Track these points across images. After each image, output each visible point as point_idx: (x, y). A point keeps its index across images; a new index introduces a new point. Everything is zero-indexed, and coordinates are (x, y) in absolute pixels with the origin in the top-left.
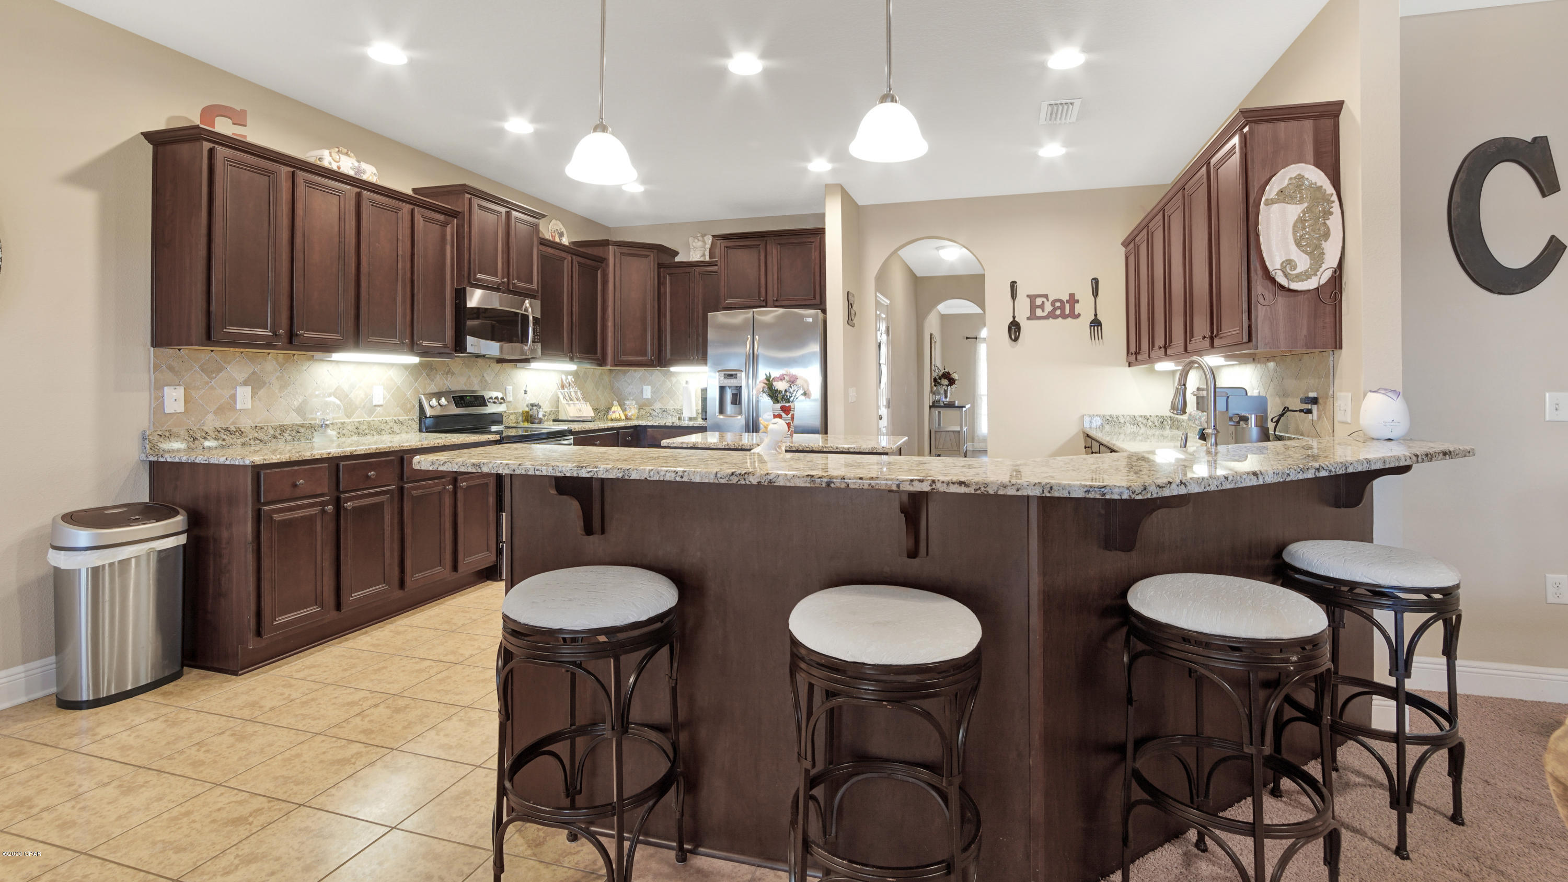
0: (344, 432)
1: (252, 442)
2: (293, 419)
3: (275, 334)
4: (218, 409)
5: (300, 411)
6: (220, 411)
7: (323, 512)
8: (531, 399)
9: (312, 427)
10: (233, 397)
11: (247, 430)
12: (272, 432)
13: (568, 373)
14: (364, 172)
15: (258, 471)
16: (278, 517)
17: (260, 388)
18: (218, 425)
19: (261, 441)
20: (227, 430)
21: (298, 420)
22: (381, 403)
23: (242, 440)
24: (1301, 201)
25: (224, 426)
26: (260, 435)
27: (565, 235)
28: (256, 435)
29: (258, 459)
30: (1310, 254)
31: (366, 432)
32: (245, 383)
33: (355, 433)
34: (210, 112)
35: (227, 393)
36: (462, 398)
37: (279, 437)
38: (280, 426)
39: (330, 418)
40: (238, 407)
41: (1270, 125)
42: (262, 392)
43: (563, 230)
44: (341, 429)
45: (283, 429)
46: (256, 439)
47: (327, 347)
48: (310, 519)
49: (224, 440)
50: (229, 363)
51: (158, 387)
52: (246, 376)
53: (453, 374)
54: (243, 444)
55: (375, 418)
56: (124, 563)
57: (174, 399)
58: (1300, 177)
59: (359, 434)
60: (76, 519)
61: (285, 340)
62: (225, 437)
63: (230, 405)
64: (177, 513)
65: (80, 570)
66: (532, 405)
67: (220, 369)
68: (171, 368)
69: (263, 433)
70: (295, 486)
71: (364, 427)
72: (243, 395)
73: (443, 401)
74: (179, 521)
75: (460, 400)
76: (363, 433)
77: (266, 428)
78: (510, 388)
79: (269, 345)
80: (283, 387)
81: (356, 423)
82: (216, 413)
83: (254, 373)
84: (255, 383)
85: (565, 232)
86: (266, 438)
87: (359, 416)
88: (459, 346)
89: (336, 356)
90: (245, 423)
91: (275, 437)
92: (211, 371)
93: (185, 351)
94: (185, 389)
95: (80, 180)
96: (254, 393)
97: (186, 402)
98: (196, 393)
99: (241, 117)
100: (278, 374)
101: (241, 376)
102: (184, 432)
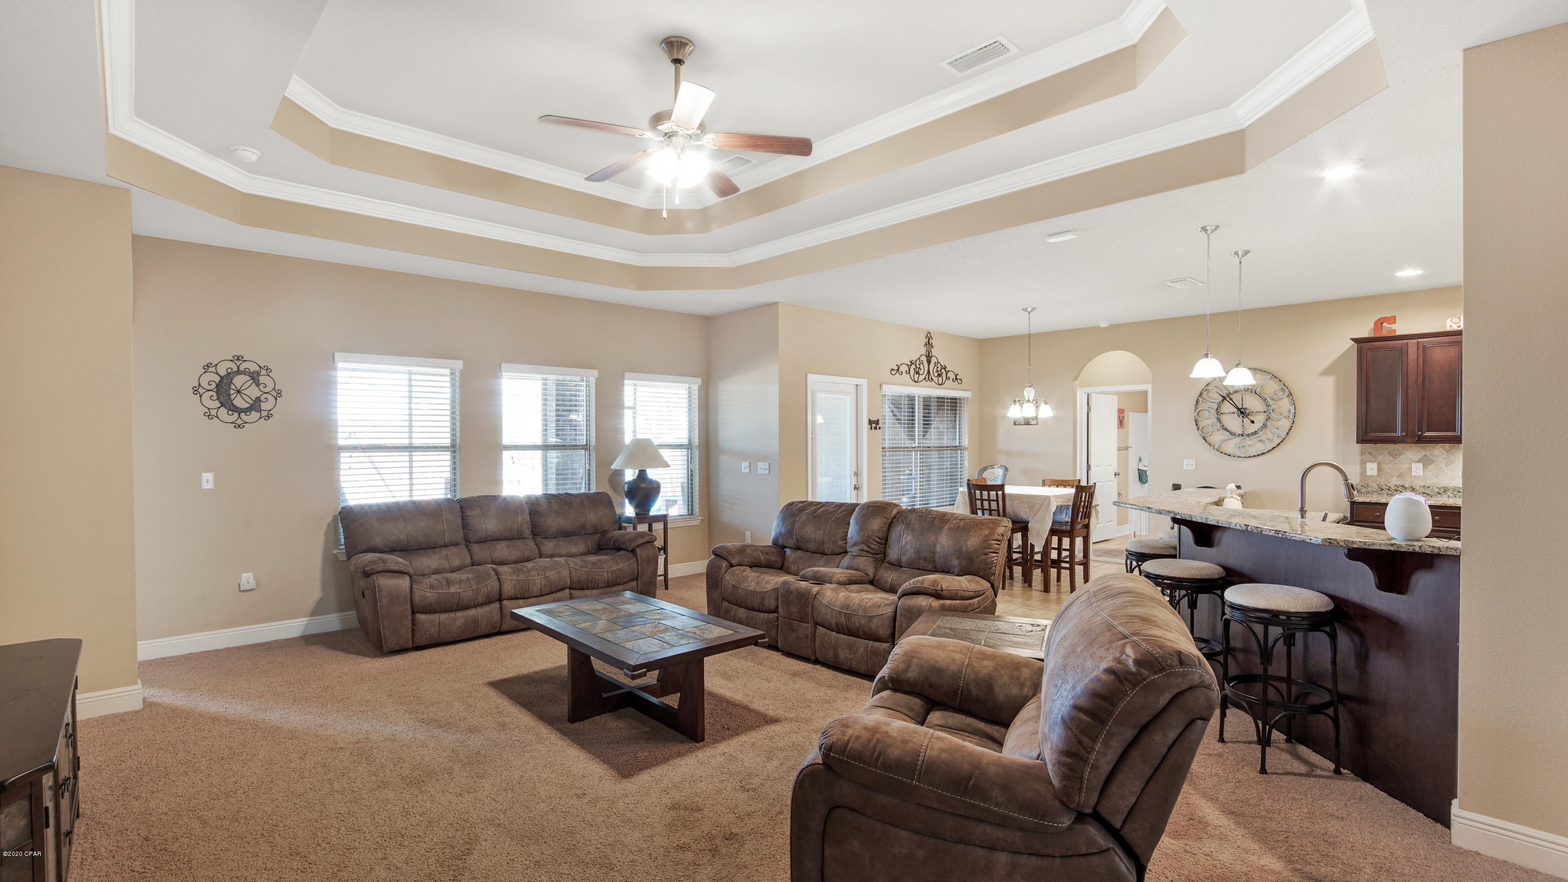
4: (1399, 475)
6: (1401, 476)
10: (1410, 469)
12: (1437, 490)
17: (1430, 464)
18: (1398, 483)
26: (1428, 491)
28: (1424, 491)
32: (1418, 461)
35: (1406, 467)
37: (1442, 494)
40: (1413, 474)
42: (1431, 467)
45: (1445, 489)
49: (1401, 492)
50: (1407, 450)
51: (1363, 463)
52: (1418, 459)
57: (1372, 468)
63: (1407, 474)
67: (1401, 454)
68: (1370, 453)
72: (1417, 468)
77: (1432, 488)
80: (1448, 464)
82: (1397, 476)
83: (1424, 457)
84: (1426, 462)
86: (1432, 493)
90: (1417, 483)
91: (1439, 493)
92: (1397, 455)
93: (1378, 446)
94: (1378, 464)
95: (1327, 372)
96: (1425, 467)
97: (1379, 469)
98: (1386, 467)
99: (1392, 320)
100: (1445, 456)
101: (1416, 458)
102: (1376, 485)
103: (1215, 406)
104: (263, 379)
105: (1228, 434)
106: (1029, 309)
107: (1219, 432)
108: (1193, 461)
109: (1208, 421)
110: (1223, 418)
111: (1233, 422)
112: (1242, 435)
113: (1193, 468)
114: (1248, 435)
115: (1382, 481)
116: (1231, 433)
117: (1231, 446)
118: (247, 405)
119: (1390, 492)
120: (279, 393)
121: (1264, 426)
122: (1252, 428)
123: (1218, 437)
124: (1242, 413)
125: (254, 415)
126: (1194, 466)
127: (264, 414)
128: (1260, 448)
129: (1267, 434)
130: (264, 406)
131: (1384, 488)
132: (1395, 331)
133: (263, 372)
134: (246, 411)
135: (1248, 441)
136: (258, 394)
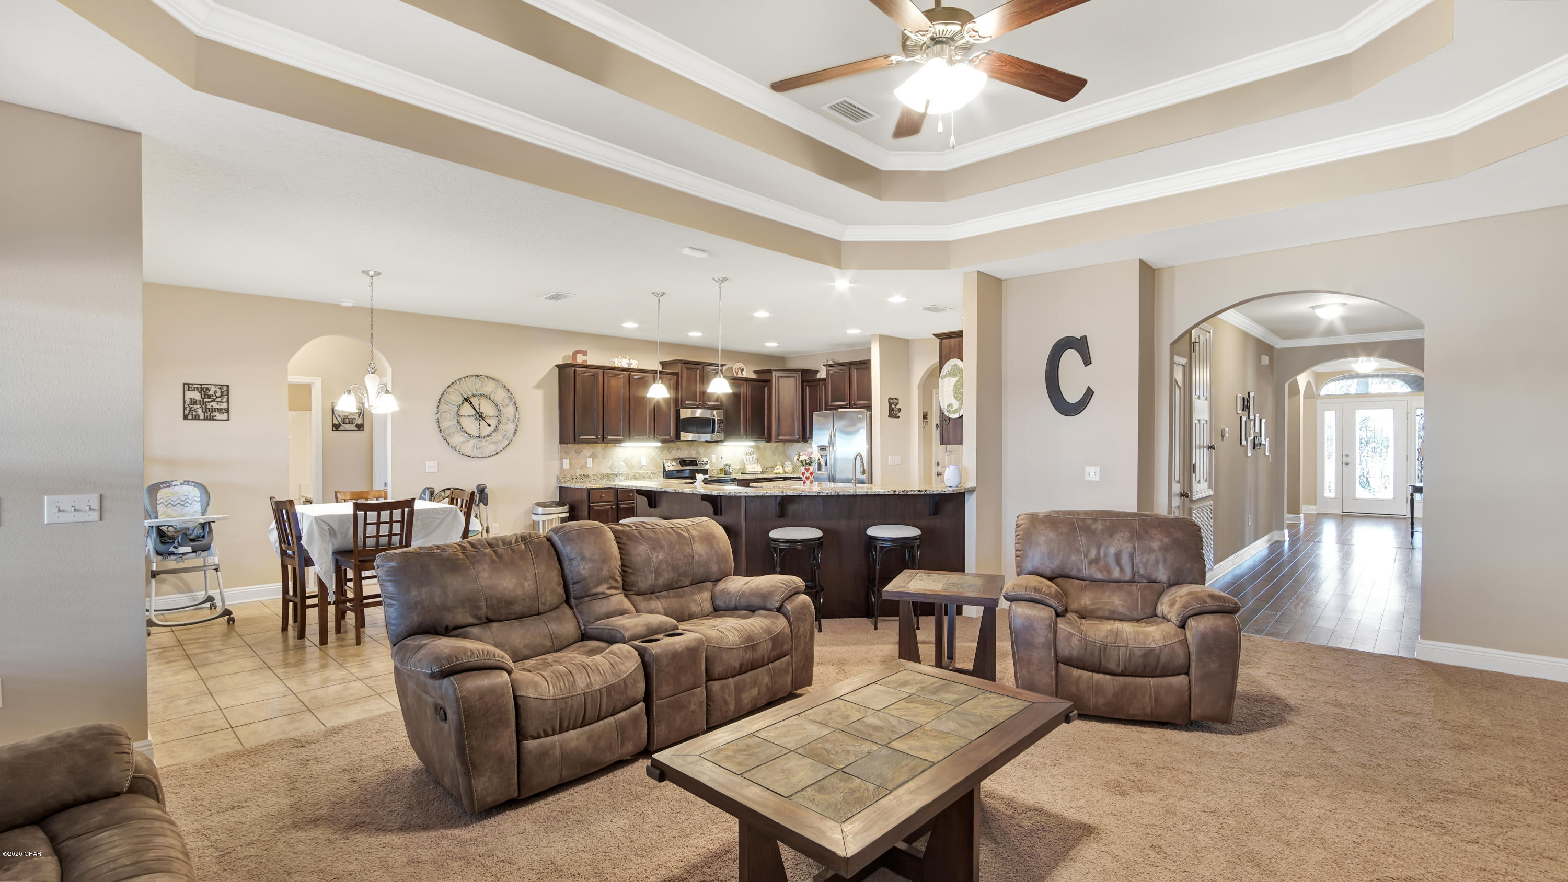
0: (628, 477)
2: (608, 471)
3: (597, 438)
4: (581, 466)
5: (610, 468)
7: (612, 508)
8: (726, 461)
9: (615, 475)
10: (586, 462)
11: (590, 476)
12: (600, 477)
13: (750, 447)
14: (632, 364)
15: (589, 491)
16: (595, 508)
18: (581, 473)
19: (595, 480)
20: (583, 475)
21: (610, 472)
22: (645, 464)
24: (955, 376)
27: (745, 370)
28: (593, 478)
29: (589, 487)
30: (959, 401)
32: (590, 457)
33: (633, 478)
34: (575, 353)
35: (584, 461)
36: (684, 461)
38: (603, 474)
39: (621, 471)
40: (588, 466)
41: (948, 340)
42: (596, 460)
43: (744, 367)
45: (604, 476)
47: (619, 441)
48: (607, 511)
50: (584, 448)
51: (561, 459)
53: (681, 450)
55: (642, 472)
56: (551, 520)
57: (566, 463)
58: (955, 365)
59: (635, 478)
60: (538, 504)
61: (601, 440)
62: (583, 478)
63: (584, 466)
64: (566, 505)
65: (539, 522)
66: (727, 465)
67: (581, 452)
68: (565, 452)
69: (596, 477)
70: (601, 497)
71: (637, 475)
72: (589, 461)
73: (674, 463)
74: (566, 508)
75: (683, 462)
76: (637, 478)
77: (597, 475)
78: (714, 456)
79: (595, 442)
80: (604, 459)
82: (580, 468)
83: (593, 453)
84: (594, 456)
85: (745, 368)
86: (598, 479)
87: (636, 471)
88: (678, 437)
89: (623, 445)
90: (590, 473)
92: (579, 452)
93: (569, 445)
94: (569, 459)
95: (538, 386)
96: (593, 461)
97: (571, 463)
98: (573, 462)
99: (584, 353)
101: (589, 454)
102: (569, 476)
103: (456, 409)
105: (467, 435)
106: (371, 273)
107: (460, 434)
108: (435, 463)
109: (448, 423)
110: (462, 420)
111: (471, 425)
112: (479, 437)
113: (435, 470)
114: (484, 437)
115: (572, 471)
116: (470, 436)
117: (468, 448)
119: (576, 481)
121: (497, 428)
122: (486, 430)
123: (457, 439)
124: (480, 416)
126: (436, 468)
128: (492, 448)
129: (497, 437)
131: (573, 477)
132: (586, 361)
135: (484, 443)
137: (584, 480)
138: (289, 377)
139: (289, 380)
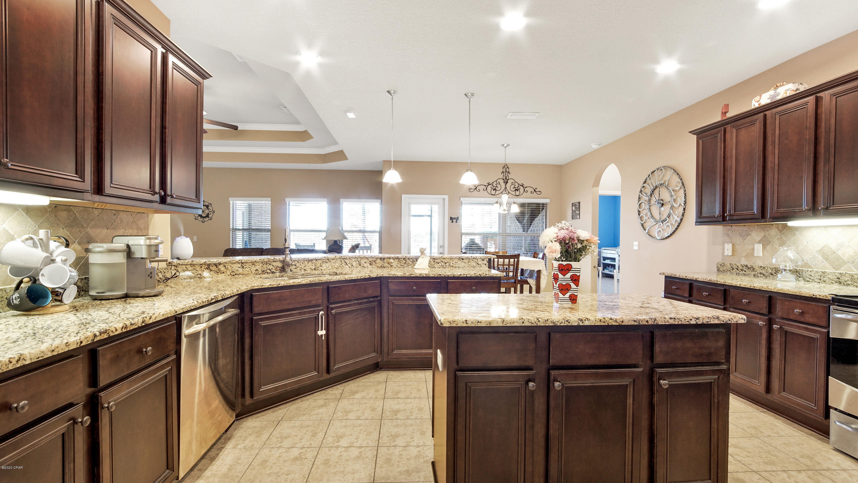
0: (825, 279)
1: (759, 275)
4: (746, 255)
6: (747, 256)
9: (797, 272)
10: (753, 249)
11: (756, 268)
12: (770, 271)
17: (767, 245)
19: (764, 275)
20: (746, 266)
23: (754, 273)
25: (745, 264)
26: (763, 272)
28: (761, 271)
31: (849, 282)
32: (759, 242)
33: (836, 282)
35: (750, 247)
37: (775, 275)
38: (775, 268)
40: (755, 255)
42: (768, 247)
44: (822, 277)
46: (761, 273)
49: (745, 271)
50: (752, 231)
51: (723, 244)
52: (760, 238)
54: (754, 275)
57: (728, 249)
59: (840, 283)
62: (746, 270)
63: (751, 254)
67: (748, 235)
69: (764, 270)
71: (846, 279)
72: (758, 249)
76: (845, 283)
77: (766, 268)
80: (780, 244)
81: (837, 274)
82: (744, 257)
83: (765, 236)
84: (765, 242)
86: (767, 274)
87: (842, 269)
91: (772, 274)
92: (744, 235)
94: (733, 245)
96: (764, 248)
97: (733, 251)
98: (738, 247)
100: (779, 236)
101: (758, 238)
102: (729, 265)
103: (648, 199)
104: (209, 207)
105: (653, 221)
107: (649, 220)
108: (638, 243)
109: (644, 211)
110: (652, 208)
111: (656, 211)
114: (662, 221)
115: (734, 261)
116: (655, 220)
117: (654, 231)
118: (205, 216)
119: (738, 272)
120: (214, 212)
121: (670, 213)
123: (648, 224)
124: (661, 203)
125: (207, 219)
126: (638, 247)
127: (210, 218)
128: (667, 231)
129: (671, 220)
130: (210, 216)
131: (734, 267)
133: (210, 205)
134: (205, 217)
135: (662, 227)
136: (208, 212)
137: (748, 272)
138: (599, 191)
139: (599, 193)
